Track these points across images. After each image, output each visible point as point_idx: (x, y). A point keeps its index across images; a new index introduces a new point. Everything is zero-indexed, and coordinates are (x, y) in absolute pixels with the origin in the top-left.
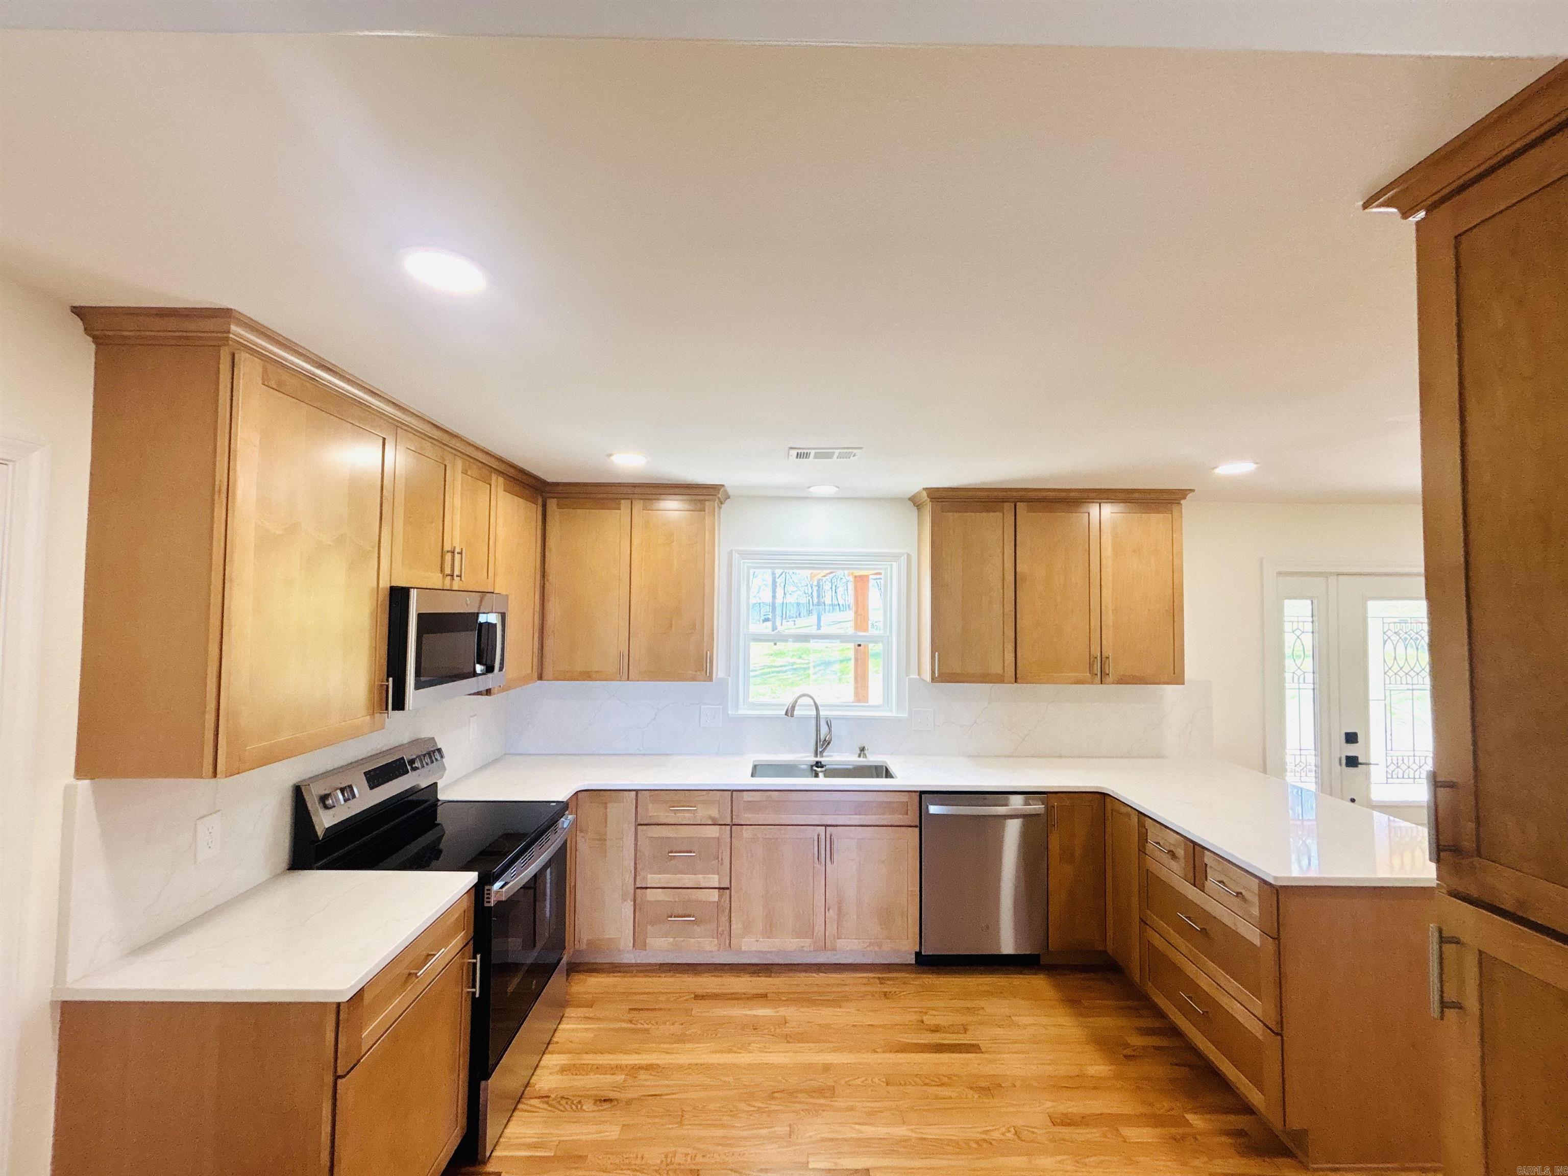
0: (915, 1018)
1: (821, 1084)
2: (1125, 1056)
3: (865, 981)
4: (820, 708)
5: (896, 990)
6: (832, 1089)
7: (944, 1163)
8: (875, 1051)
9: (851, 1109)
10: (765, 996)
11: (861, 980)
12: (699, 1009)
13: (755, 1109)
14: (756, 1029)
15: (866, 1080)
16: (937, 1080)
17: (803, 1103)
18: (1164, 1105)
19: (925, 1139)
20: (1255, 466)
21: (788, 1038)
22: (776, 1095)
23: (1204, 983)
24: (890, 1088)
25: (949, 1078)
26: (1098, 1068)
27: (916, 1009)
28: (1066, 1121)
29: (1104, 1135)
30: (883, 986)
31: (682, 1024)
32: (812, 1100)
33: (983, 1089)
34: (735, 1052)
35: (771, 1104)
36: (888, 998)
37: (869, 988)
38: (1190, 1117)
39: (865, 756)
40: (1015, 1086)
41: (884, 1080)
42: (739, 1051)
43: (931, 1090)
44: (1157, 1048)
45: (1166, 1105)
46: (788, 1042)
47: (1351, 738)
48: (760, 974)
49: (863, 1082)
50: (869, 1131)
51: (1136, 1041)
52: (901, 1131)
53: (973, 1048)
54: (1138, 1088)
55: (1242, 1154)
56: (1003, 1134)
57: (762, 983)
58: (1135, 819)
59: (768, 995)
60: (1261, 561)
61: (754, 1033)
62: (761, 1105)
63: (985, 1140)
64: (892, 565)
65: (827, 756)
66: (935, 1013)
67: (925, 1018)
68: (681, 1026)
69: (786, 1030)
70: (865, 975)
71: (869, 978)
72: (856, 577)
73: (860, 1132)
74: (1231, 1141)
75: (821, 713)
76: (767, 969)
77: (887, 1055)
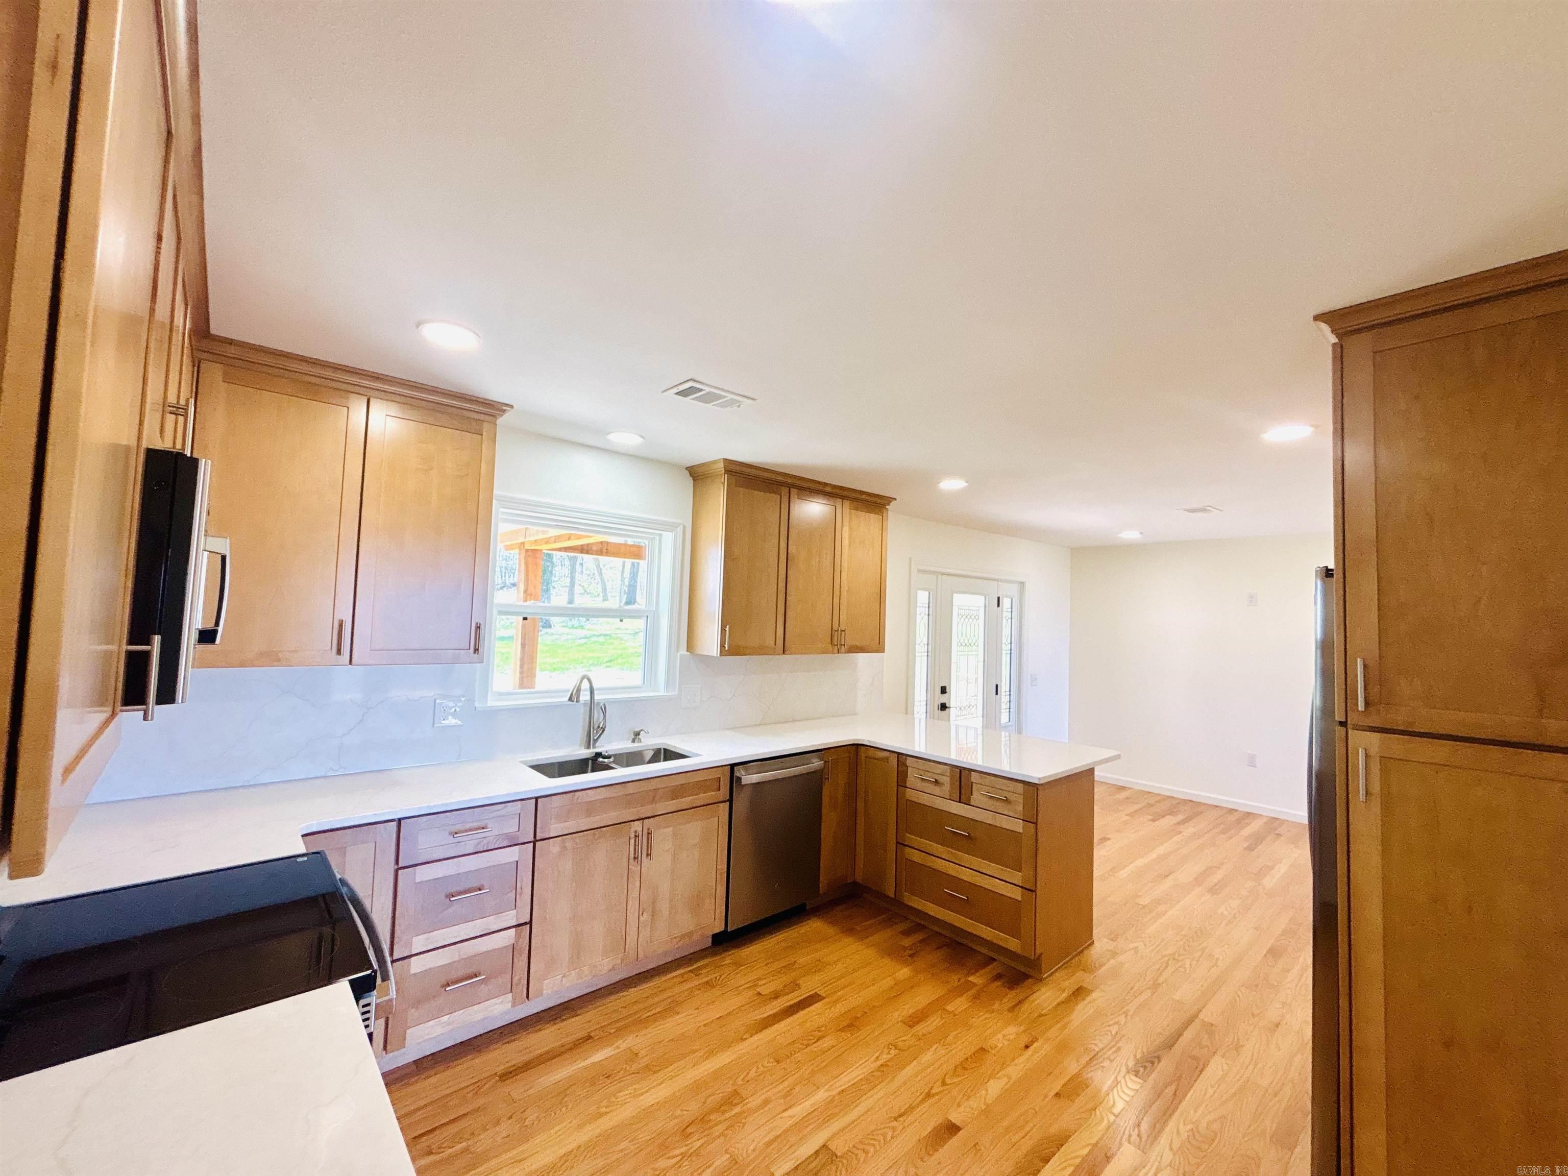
0: (751, 993)
1: (721, 1095)
2: (910, 956)
3: (680, 979)
4: (596, 692)
5: (715, 975)
6: (736, 1093)
7: (870, 1102)
8: (743, 1040)
9: (766, 1102)
10: (589, 1037)
11: (675, 980)
12: (517, 1089)
13: (680, 1158)
14: (609, 1076)
15: (758, 1068)
16: (812, 1038)
17: (720, 1122)
18: (955, 979)
19: (843, 1091)
20: (966, 484)
21: (650, 1070)
22: (689, 1130)
23: (966, 875)
24: (783, 1065)
25: (819, 1031)
26: (904, 972)
27: (748, 985)
28: (913, 1021)
29: (942, 1018)
30: (700, 977)
31: (510, 1118)
32: (727, 1115)
33: (848, 1026)
34: (607, 1113)
35: (691, 1143)
36: (713, 987)
37: (688, 985)
38: (971, 978)
39: (640, 741)
40: (866, 1013)
41: (772, 1060)
42: (608, 1110)
43: (814, 1048)
44: (922, 941)
45: (956, 978)
46: (655, 1072)
47: (944, 690)
48: (564, 1018)
49: (756, 1072)
50: (799, 1111)
51: (907, 942)
52: (821, 1095)
53: (813, 999)
54: (932, 974)
55: (1011, 988)
56: (889, 1053)
57: (574, 1026)
58: (894, 760)
59: (592, 1035)
60: (910, 559)
61: (609, 1081)
62: (683, 1150)
63: (882, 1065)
64: (661, 535)
65: (599, 747)
66: (763, 982)
67: (758, 990)
68: (510, 1121)
69: (644, 1062)
70: (674, 974)
71: (682, 975)
72: (527, 551)
73: (791, 1117)
74: (999, 983)
75: (596, 697)
76: (567, 1008)
77: (756, 1037)
